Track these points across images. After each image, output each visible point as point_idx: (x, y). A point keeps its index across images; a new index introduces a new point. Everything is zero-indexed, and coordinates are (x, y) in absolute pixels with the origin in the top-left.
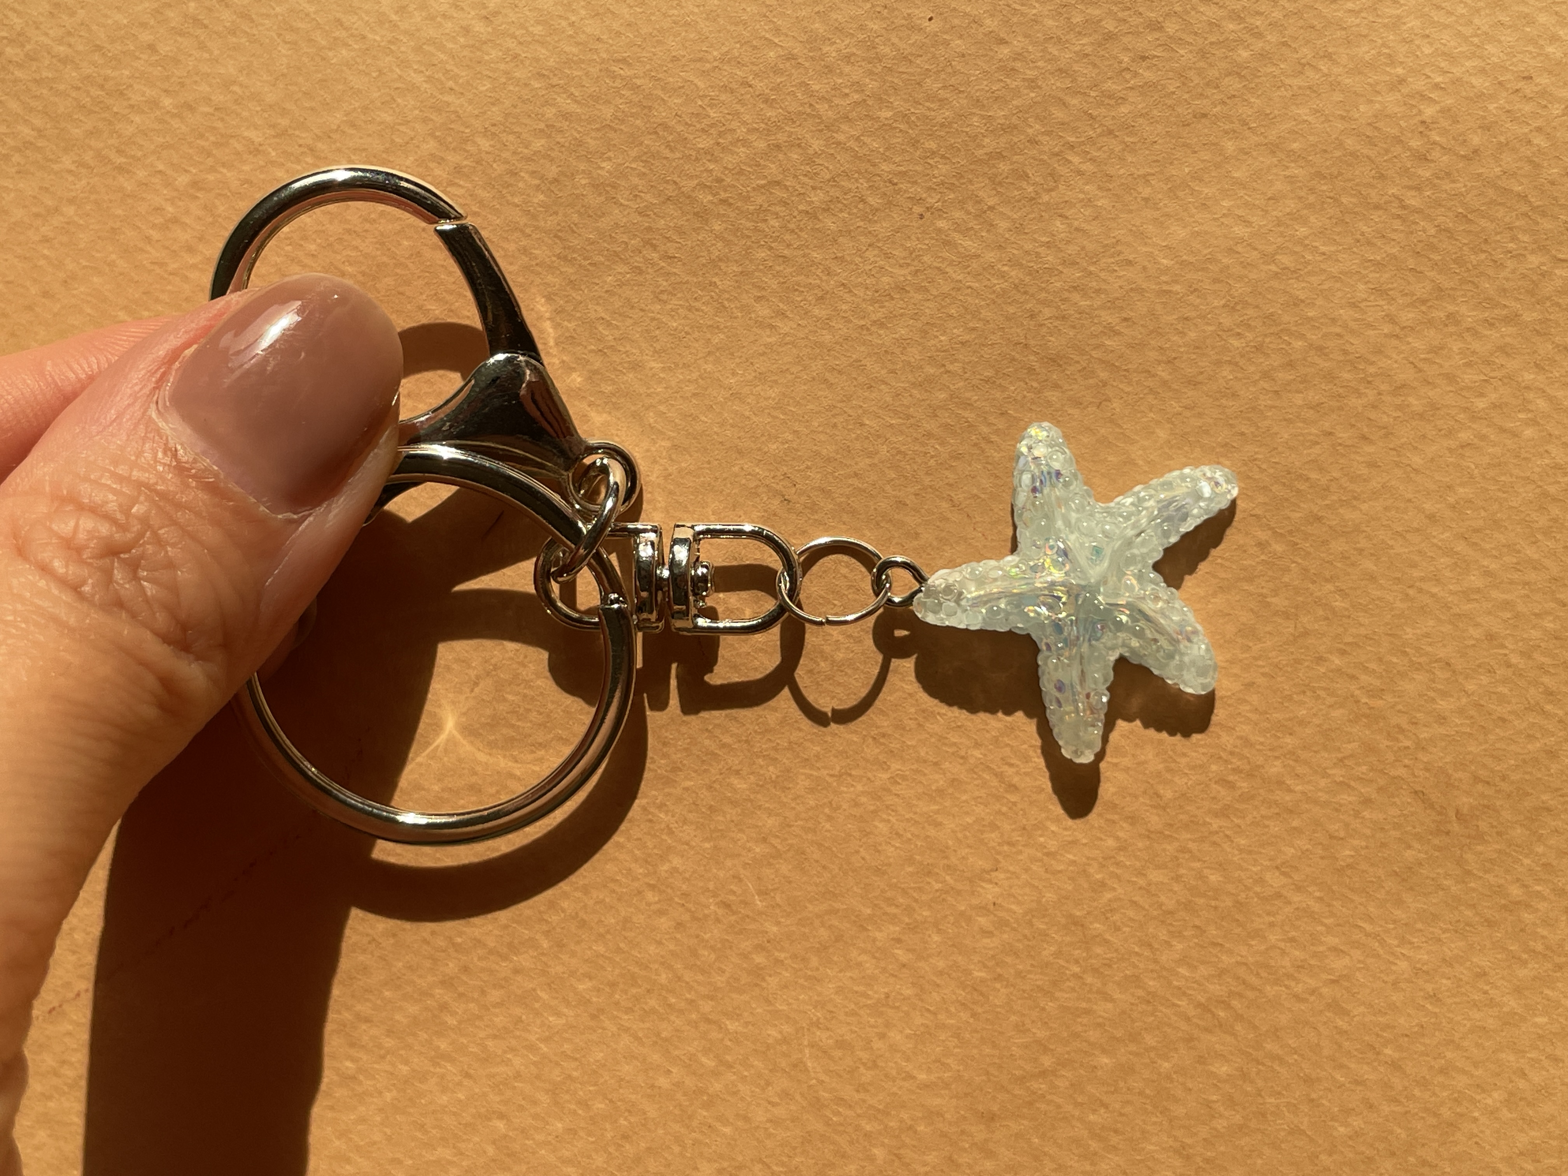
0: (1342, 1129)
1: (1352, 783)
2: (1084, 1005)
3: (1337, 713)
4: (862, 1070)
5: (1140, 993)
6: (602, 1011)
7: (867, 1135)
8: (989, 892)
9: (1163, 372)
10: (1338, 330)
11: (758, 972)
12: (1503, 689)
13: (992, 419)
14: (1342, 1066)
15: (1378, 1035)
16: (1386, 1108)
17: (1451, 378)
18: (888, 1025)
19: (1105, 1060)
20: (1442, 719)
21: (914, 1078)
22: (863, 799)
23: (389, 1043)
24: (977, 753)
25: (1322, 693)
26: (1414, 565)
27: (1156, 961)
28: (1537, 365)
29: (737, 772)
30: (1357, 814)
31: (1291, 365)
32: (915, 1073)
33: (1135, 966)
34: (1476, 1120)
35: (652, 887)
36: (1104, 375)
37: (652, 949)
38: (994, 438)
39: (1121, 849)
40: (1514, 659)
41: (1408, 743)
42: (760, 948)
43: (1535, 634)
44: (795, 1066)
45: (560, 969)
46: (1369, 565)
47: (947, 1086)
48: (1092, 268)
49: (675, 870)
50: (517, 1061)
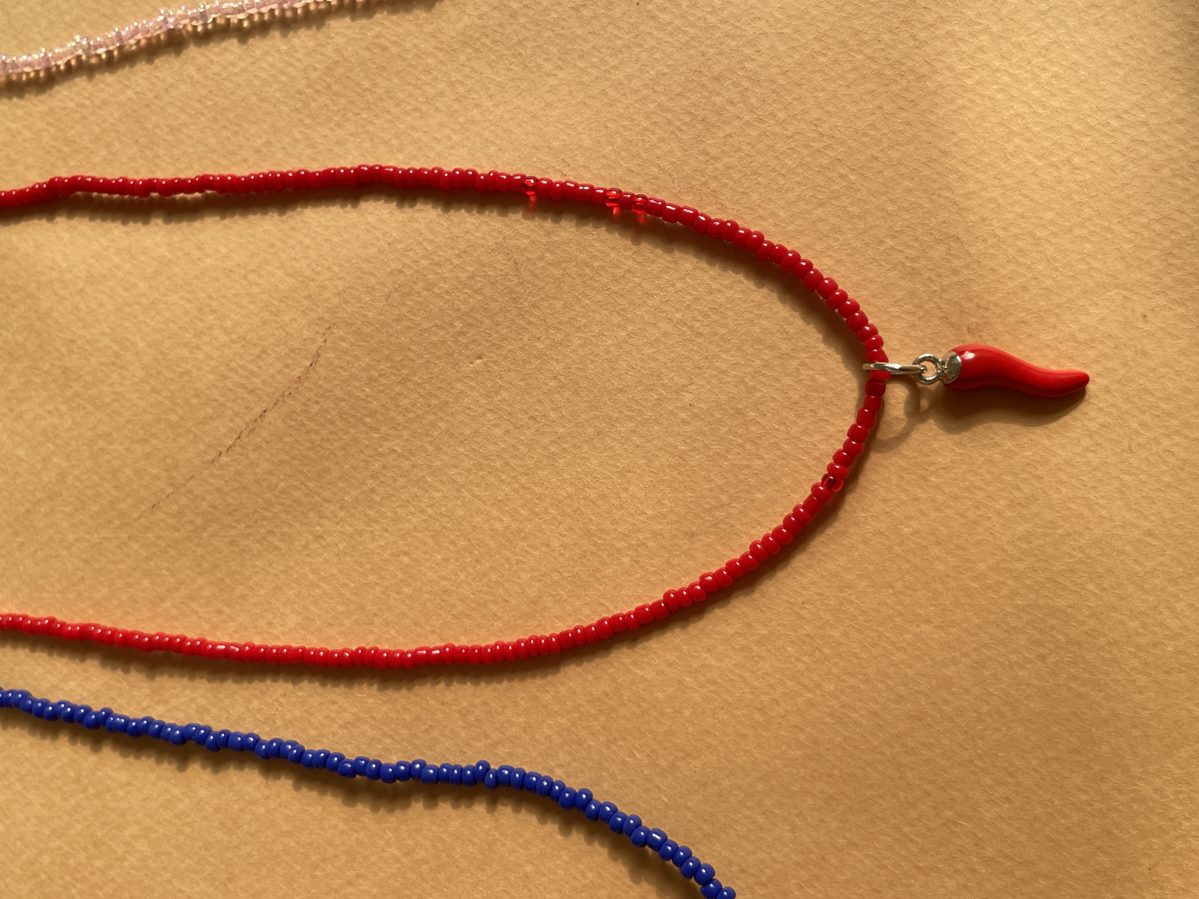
0: (906, 530)
1: (903, 316)
2: (746, 463)
3: (891, 274)
4: (615, 511)
5: (779, 453)
6: (463, 486)
7: (619, 550)
8: (687, 398)
9: (781, 80)
10: (883, 47)
11: (552, 457)
12: (991, 251)
13: (682, 116)
14: (904, 490)
15: (926, 470)
16: (933, 514)
17: (951, 69)
18: (629, 482)
19: (759, 496)
20: (956, 272)
21: (645, 513)
22: (612, 349)
23: (342, 514)
24: (678, 316)
25: (883, 263)
26: (935, 181)
27: (788, 433)
28: (1002, 57)
29: (539, 338)
30: (907, 335)
31: (855, 69)
32: (646, 511)
33: (775, 437)
34: (990, 518)
35: (491, 411)
36: (746, 84)
37: (491, 447)
38: (683, 127)
39: (764, 366)
40: (998, 232)
41: (935, 288)
42: (553, 442)
43: (1010, 216)
44: (575, 511)
45: (438, 463)
46: (908, 184)
47: (665, 517)
48: (737, 24)
49: (504, 399)
50: (414, 520)
